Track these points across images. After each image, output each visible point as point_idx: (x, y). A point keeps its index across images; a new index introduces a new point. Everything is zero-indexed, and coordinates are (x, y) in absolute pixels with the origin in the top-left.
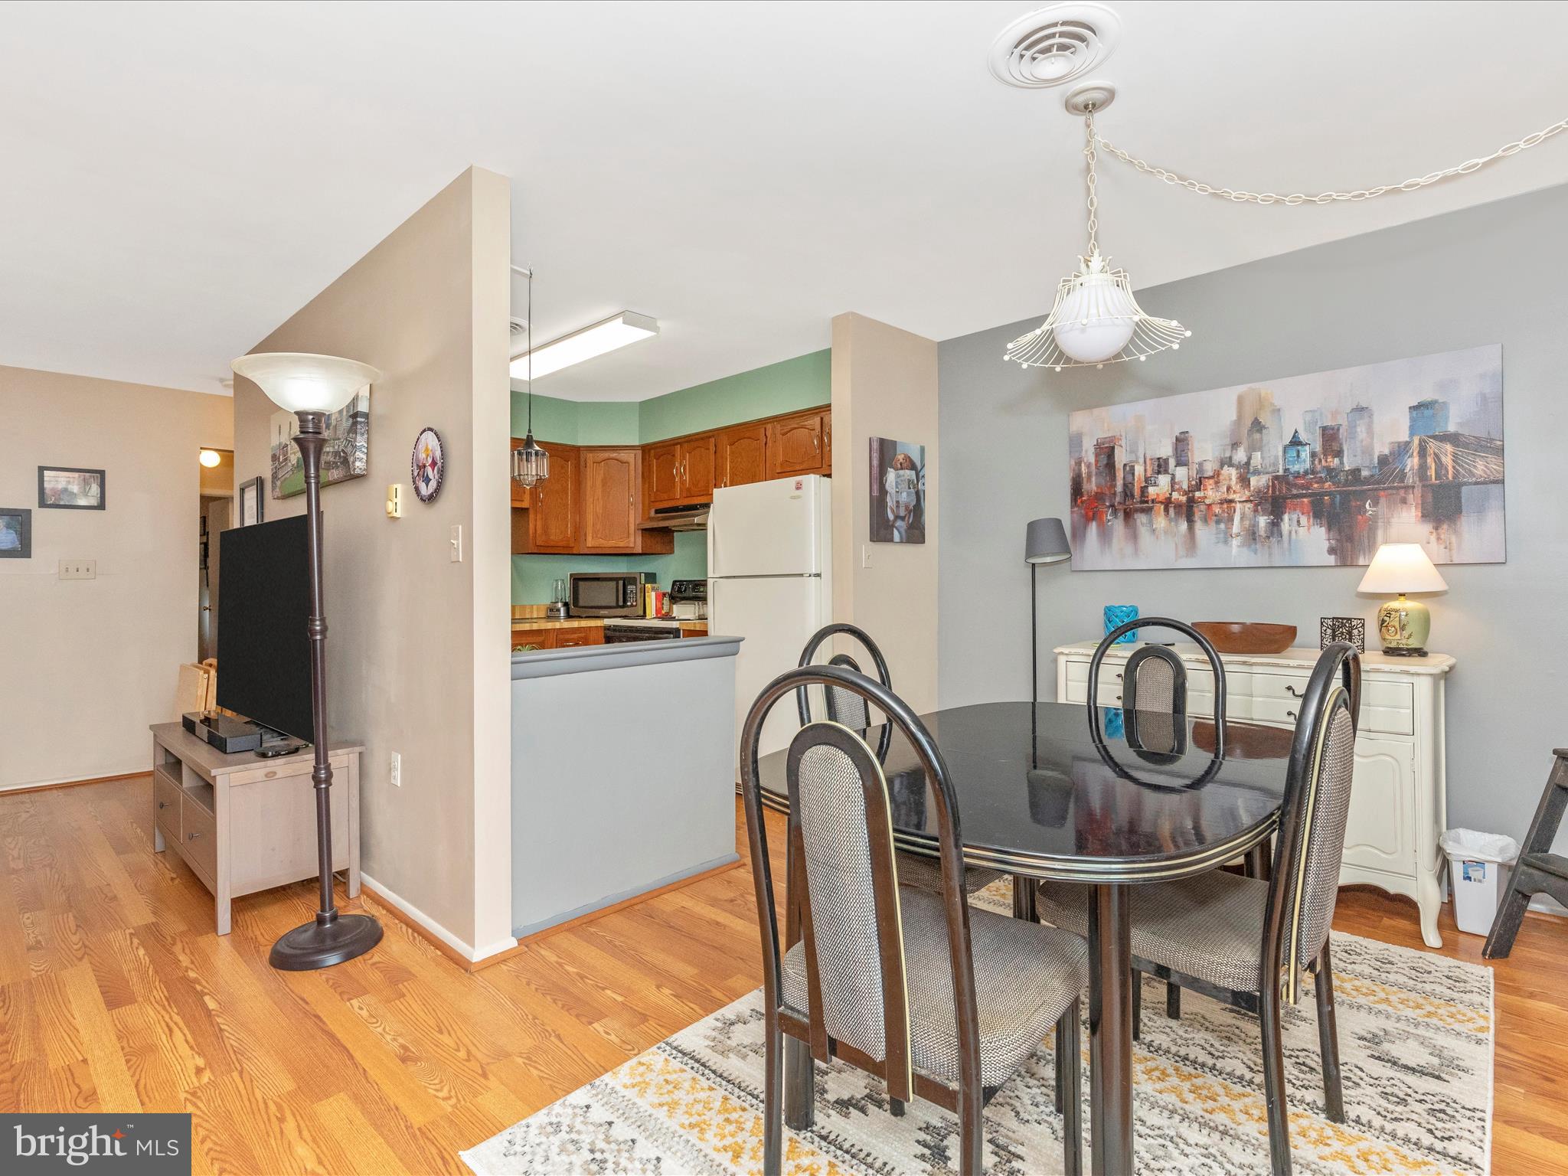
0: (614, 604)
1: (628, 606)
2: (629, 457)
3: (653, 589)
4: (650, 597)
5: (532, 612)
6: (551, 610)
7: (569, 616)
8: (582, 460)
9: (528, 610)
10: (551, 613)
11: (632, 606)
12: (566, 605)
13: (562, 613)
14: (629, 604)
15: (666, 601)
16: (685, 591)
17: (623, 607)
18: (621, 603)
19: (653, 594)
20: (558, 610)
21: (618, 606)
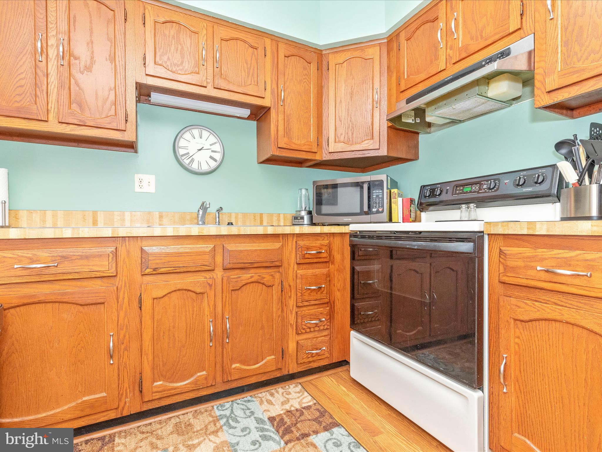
0: (358, 211)
1: (373, 213)
2: (373, 52)
3: (400, 195)
4: (396, 203)
5: (279, 220)
6: (296, 218)
7: (312, 224)
8: (325, 63)
9: (275, 219)
10: (297, 219)
11: (378, 212)
12: (310, 213)
13: (306, 220)
14: (374, 210)
15: (413, 208)
16: (439, 195)
17: (367, 213)
18: (366, 209)
19: (400, 200)
20: (302, 218)
21: (363, 213)
